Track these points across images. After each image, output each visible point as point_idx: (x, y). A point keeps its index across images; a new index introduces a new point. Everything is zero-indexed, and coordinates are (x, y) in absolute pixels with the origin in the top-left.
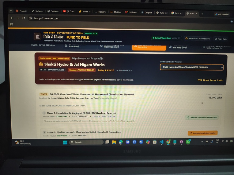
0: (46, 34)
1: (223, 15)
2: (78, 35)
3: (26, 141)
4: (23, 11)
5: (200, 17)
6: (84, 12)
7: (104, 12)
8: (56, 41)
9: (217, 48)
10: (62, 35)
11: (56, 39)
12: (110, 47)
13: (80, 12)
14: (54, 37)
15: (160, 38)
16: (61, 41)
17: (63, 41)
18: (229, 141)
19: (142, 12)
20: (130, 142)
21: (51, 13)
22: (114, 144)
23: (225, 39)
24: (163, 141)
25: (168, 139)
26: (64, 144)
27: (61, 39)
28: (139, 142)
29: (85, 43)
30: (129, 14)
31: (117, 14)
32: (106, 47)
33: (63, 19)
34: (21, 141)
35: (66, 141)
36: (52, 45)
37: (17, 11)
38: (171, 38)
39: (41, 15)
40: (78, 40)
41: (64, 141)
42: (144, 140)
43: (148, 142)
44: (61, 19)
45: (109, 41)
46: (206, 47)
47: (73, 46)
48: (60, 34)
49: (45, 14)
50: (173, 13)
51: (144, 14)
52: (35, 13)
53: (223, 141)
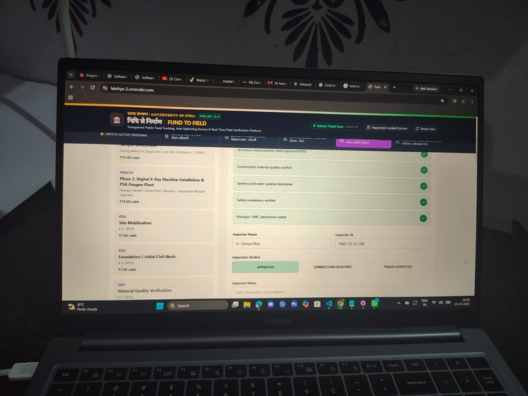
0: (132, 116)
1: (428, 89)
2: (188, 119)
3: (88, 304)
4: (93, 76)
5: (391, 93)
6: (198, 80)
7: (231, 82)
8: (149, 128)
9: (419, 144)
10: (160, 118)
11: (149, 125)
12: (242, 140)
13: (191, 81)
14: (145, 121)
15: (325, 126)
16: (158, 128)
17: (161, 128)
18: (444, 302)
19: (296, 84)
20: (275, 304)
21: (140, 80)
22: (247, 308)
23: (432, 129)
24: (331, 302)
25: (340, 299)
26: (158, 308)
27: (159, 125)
28: (291, 303)
29: (199, 132)
30: (274, 86)
31: (254, 85)
32: (235, 140)
33: (163, 91)
34: (79, 305)
35: (162, 304)
36: (143, 135)
37: (82, 75)
38: (342, 127)
39: (124, 83)
40: (187, 126)
41: (158, 304)
42: (300, 301)
43: (306, 305)
44: (158, 91)
45: (239, 130)
46: (401, 142)
47: (178, 137)
48: (157, 117)
49: (130, 82)
50: (346, 86)
51: (298, 87)
52: (113, 78)
53: (434, 302)
